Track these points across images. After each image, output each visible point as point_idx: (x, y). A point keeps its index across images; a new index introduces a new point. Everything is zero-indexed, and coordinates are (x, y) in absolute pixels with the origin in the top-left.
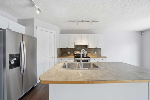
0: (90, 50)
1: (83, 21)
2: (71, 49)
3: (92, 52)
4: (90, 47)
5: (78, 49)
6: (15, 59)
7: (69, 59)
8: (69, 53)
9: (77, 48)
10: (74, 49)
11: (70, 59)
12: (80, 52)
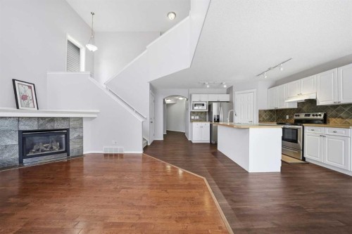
0: (338, 111)
1: (270, 69)
2: (291, 109)
3: (342, 115)
4: (320, 103)
5: (305, 108)
6: (217, 118)
8: (287, 117)
9: (303, 107)
10: (297, 109)
12: (306, 115)
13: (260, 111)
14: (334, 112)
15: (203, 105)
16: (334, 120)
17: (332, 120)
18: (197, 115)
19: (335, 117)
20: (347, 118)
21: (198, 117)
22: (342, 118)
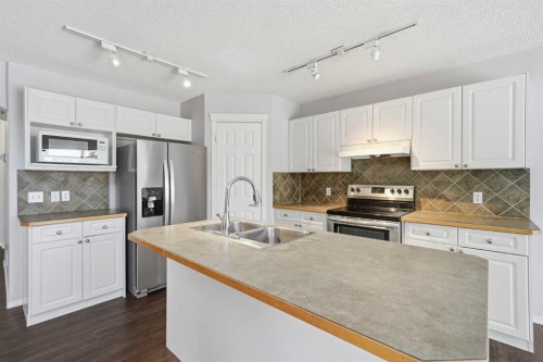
0: (437, 184)
1: (334, 53)
2: (337, 174)
3: (446, 192)
4: (420, 163)
5: (367, 173)
6: (154, 198)
7: (310, 215)
8: (329, 191)
9: (364, 170)
10: (351, 174)
11: (314, 215)
12: (374, 190)
13: (275, 175)
14: (430, 187)
15: (92, 145)
16: (430, 202)
17: (427, 203)
18: (61, 187)
19: (433, 196)
20: (456, 199)
21: (66, 196)
22: (447, 200)
